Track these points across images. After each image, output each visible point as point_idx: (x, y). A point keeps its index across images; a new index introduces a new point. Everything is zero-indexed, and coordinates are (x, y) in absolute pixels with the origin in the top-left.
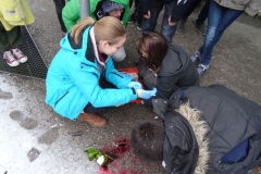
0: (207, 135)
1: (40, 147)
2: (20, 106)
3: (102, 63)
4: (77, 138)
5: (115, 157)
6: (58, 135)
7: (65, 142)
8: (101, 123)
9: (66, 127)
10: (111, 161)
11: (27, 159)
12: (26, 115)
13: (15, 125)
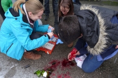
0: (99, 12)
3: (32, 24)
4: (28, 69)
5: (52, 70)
6: (15, 71)
7: (21, 73)
8: (39, 57)
9: (19, 66)
10: (51, 73)
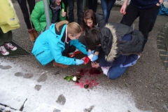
1: (40, 84)
2: (19, 70)
6: (46, 77)
9: (49, 72)
11: (36, 90)
12: (24, 73)
13: (20, 79)
